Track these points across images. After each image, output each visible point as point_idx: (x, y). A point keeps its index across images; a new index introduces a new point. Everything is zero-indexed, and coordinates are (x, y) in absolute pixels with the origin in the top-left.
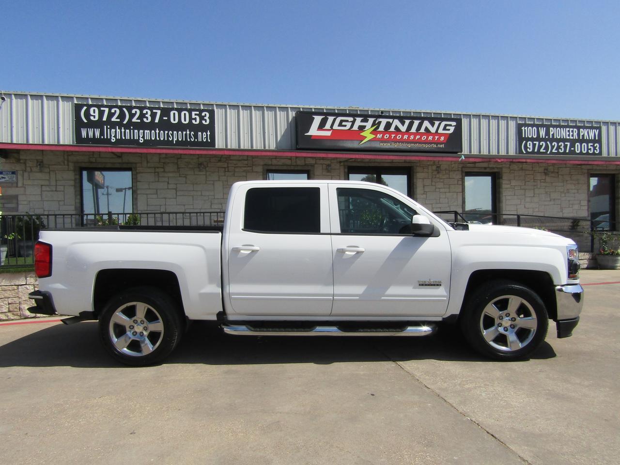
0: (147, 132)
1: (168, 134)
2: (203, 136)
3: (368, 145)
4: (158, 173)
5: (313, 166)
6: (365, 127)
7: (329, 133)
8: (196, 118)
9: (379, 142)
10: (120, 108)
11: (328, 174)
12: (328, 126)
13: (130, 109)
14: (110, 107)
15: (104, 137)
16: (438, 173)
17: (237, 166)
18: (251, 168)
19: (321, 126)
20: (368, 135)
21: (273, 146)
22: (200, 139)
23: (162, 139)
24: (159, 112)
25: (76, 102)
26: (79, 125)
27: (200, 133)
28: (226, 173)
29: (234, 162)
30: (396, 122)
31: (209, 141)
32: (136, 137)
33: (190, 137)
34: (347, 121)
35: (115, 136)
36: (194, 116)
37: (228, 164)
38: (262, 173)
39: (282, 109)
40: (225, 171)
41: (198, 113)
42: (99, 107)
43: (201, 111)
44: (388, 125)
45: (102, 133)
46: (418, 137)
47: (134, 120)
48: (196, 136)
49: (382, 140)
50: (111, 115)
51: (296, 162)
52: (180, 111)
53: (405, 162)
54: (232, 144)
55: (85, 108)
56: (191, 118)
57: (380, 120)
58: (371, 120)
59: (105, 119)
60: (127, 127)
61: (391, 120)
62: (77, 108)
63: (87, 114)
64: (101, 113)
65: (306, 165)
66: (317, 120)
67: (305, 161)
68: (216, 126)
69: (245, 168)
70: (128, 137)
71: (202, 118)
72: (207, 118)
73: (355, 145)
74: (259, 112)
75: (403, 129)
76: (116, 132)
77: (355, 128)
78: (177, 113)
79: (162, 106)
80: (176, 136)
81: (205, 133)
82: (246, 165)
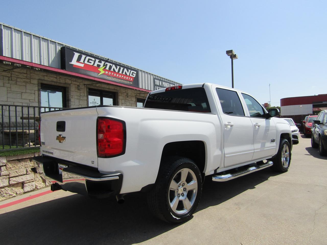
3: (102, 77)
6: (100, 65)
7: (82, 65)
9: (106, 76)
11: (78, 91)
12: (82, 61)
16: (127, 97)
17: (18, 77)
18: (30, 80)
19: (79, 60)
20: (101, 71)
28: (10, 81)
29: (16, 73)
34: (92, 60)
37: (11, 74)
38: (37, 85)
39: (52, 42)
40: (9, 80)
44: (110, 67)
46: (122, 76)
49: (108, 75)
51: (60, 81)
53: (114, 89)
57: (107, 63)
58: (103, 62)
61: (111, 65)
65: (65, 83)
66: (76, 55)
67: (65, 81)
68: (3, 42)
69: (25, 80)
73: (96, 75)
75: (117, 71)
82: (26, 77)
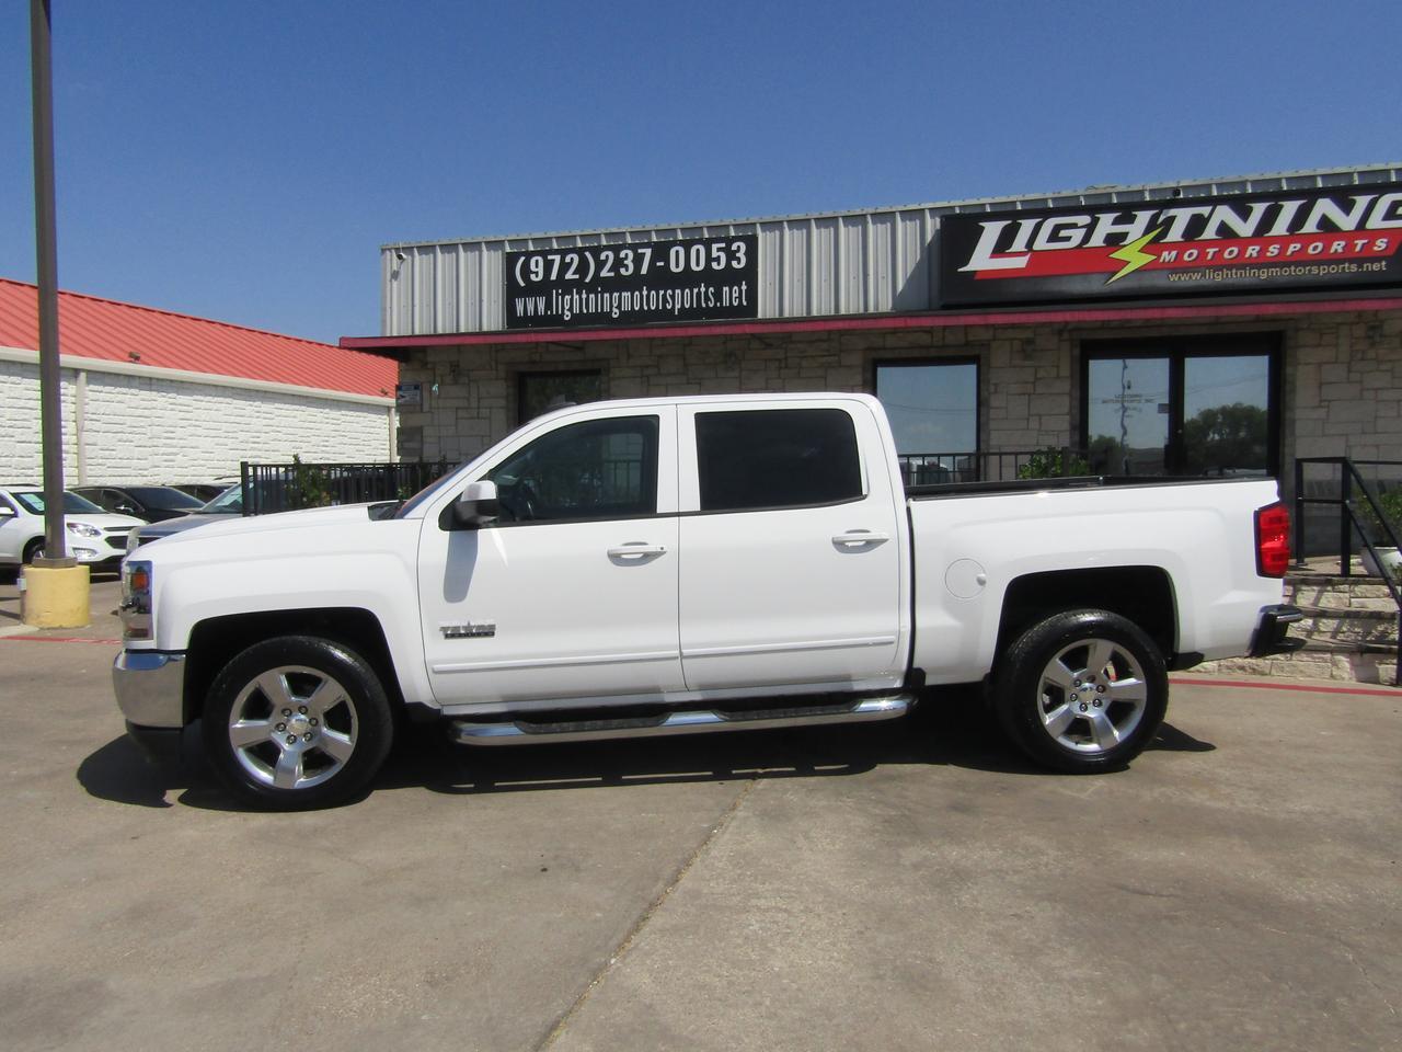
0: (626, 294)
1: (664, 296)
2: (732, 295)
3: (1133, 284)
4: (648, 377)
5: (986, 345)
6: (1124, 236)
7: (1021, 262)
8: (719, 257)
9: (1166, 272)
10: (580, 252)
11: (1027, 363)
12: (1019, 243)
13: (596, 251)
14: (563, 253)
15: (552, 312)
16: (1373, 345)
17: (806, 354)
18: (837, 358)
19: (1002, 248)
20: (1133, 256)
21: (886, 305)
22: (726, 303)
23: (653, 308)
24: (648, 252)
25: (508, 250)
26: (512, 292)
27: (726, 289)
29: (800, 346)
30: (1224, 214)
31: (745, 303)
32: (607, 309)
33: (707, 299)
34: (1074, 226)
35: (571, 309)
36: (715, 254)
37: (786, 352)
38: (860, 369)
39: (908, 215)
40: (781, 368)
41: (723, 245)
42: (544, 254)
43: (730, 241)
44: (1198, 224)
45: (548, 305)
46: (1294, 247)
47: (604, 273)
48: (718, 296)
49: (1178, 267)
50: (564, 267)
51: (944, 338)
52: (687, 245)
53: (1258, 319)
54: (793, 308)
55: (523, 259)
56: (709, 259)
57: (1172, 212)
58: (1143, 217)
59: (553, 277)
60: (591, 288)
61: (1205, 210)
62: (510, 260)
63: (526, 271)
64: (548, 266)
65: (967, 344)
66: (992, 231)
67: (966, 334)
68: (760, 270)
69: (824, 359)
70: (592, 309)
71: (731, 256)
72: (741, 255)
73: (1095, 285)
74: (855, 228)
75: (1245, 229)
76: (572, 300)
77: (1097, 240)
78: (682, 251)
79: (655, 239)
80: (681, 299)
81: (736, 288)
82: (828, 351)
